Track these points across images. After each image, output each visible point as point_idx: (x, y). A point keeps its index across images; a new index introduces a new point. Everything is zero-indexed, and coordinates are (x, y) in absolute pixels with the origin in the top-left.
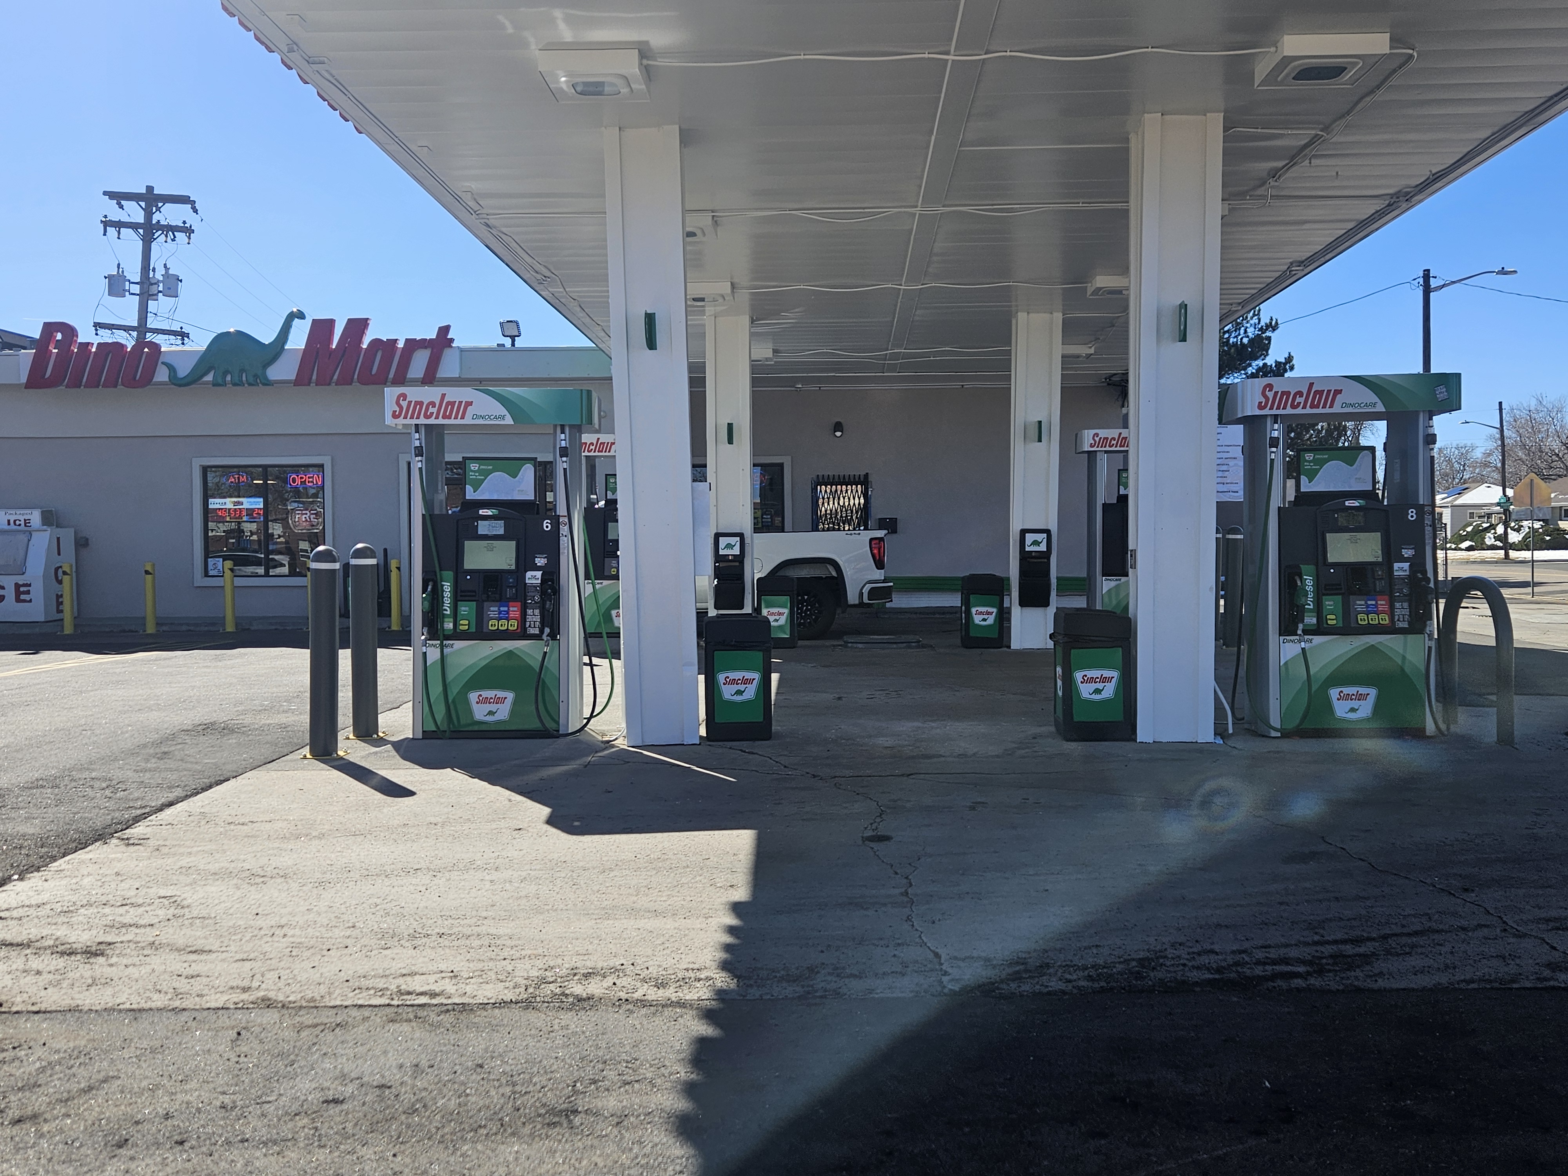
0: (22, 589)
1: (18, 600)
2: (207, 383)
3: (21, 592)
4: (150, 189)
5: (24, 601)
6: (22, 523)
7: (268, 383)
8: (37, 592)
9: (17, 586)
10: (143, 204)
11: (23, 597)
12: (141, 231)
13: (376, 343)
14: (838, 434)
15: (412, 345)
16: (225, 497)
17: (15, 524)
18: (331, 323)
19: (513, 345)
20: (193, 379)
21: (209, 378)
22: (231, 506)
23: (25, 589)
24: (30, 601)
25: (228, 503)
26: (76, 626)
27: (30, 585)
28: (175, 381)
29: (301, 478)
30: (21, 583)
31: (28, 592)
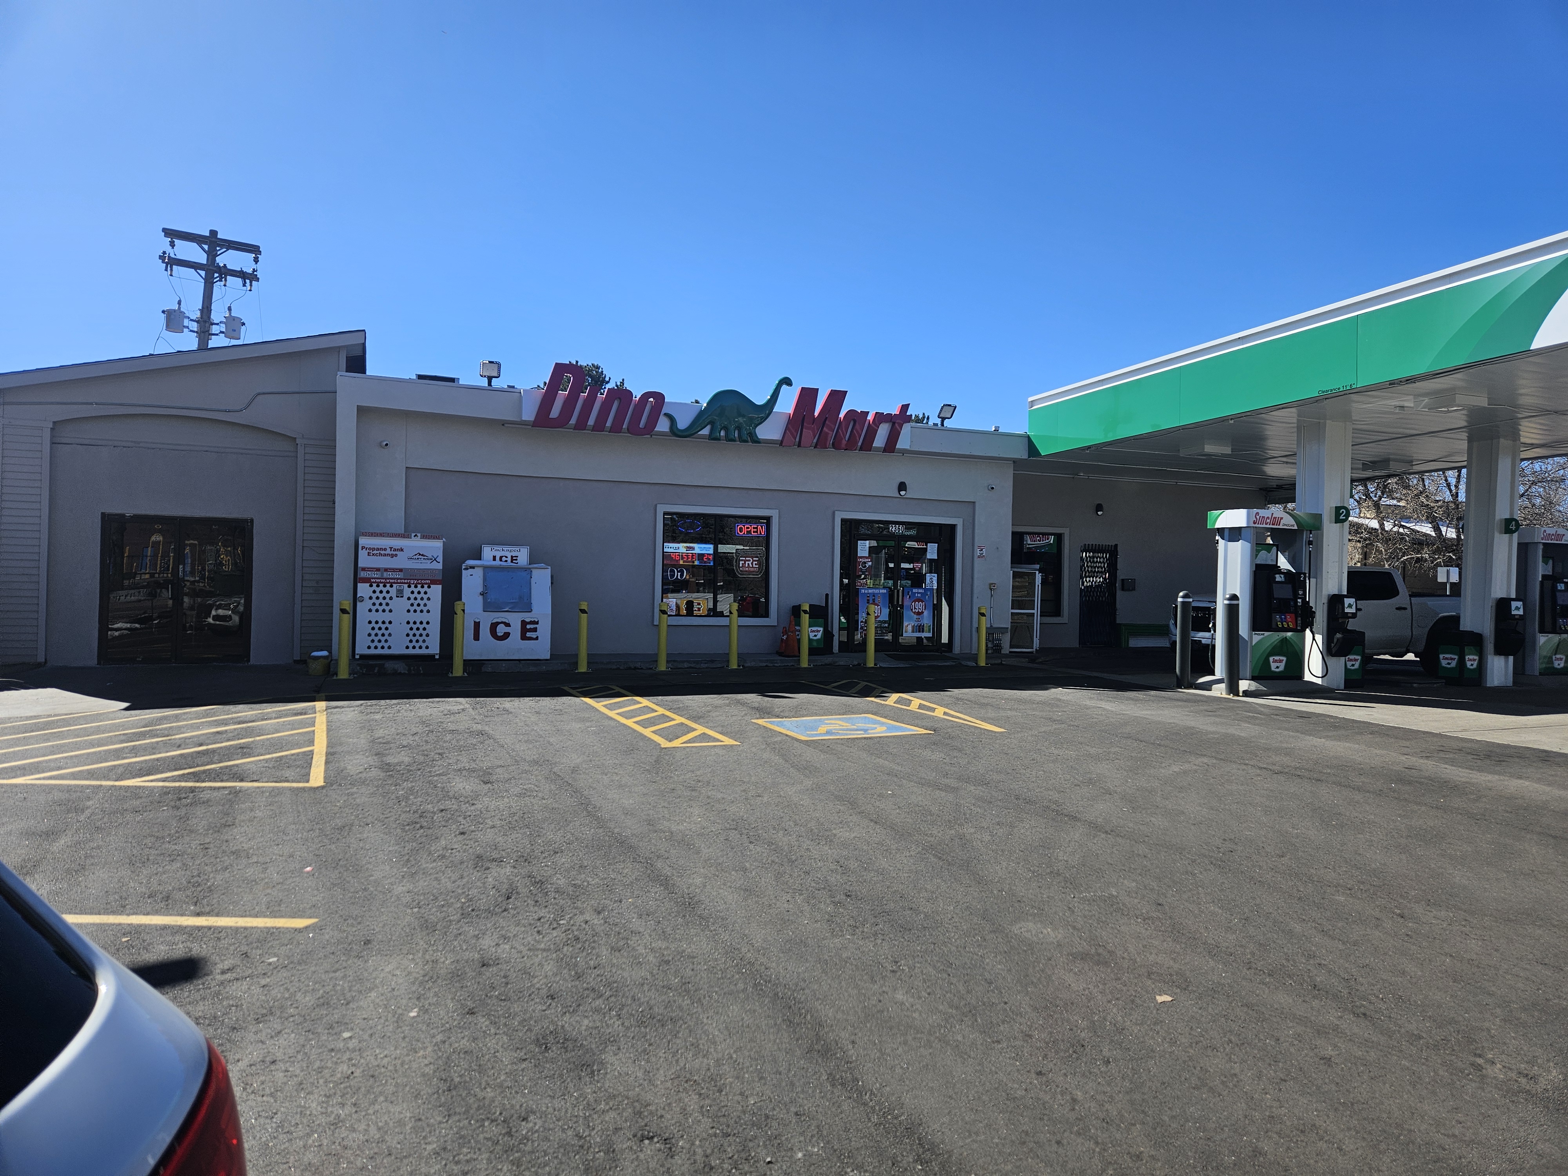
0: (528, 627)
1: (524, 637)
2: (703, 437)
3: (527, 630)
4: (214, 233)
5: (531, 639)
6: (509, 559)
7: (756, 441)
8: (545, 630)
9: (524, 623)
10: (206, 247)
11: (529, 634)
12: (203, 273)
13: (852, 413)
14: (1100, 513)
15: (880, 418)
16: (679, 543)
17: (501, 560)
18: (815, 391)
19: (942, 425)
20: (690, 433)
21: (706, 431)
22: (684, 551)
23: (532, 626)
24: (537, 638)
25: (681, 548)
26: (589, 663)
27: (537, 623)
28: (674, 431)
29: (748, 528)
30: (528, 620)
31: (535, 630)
